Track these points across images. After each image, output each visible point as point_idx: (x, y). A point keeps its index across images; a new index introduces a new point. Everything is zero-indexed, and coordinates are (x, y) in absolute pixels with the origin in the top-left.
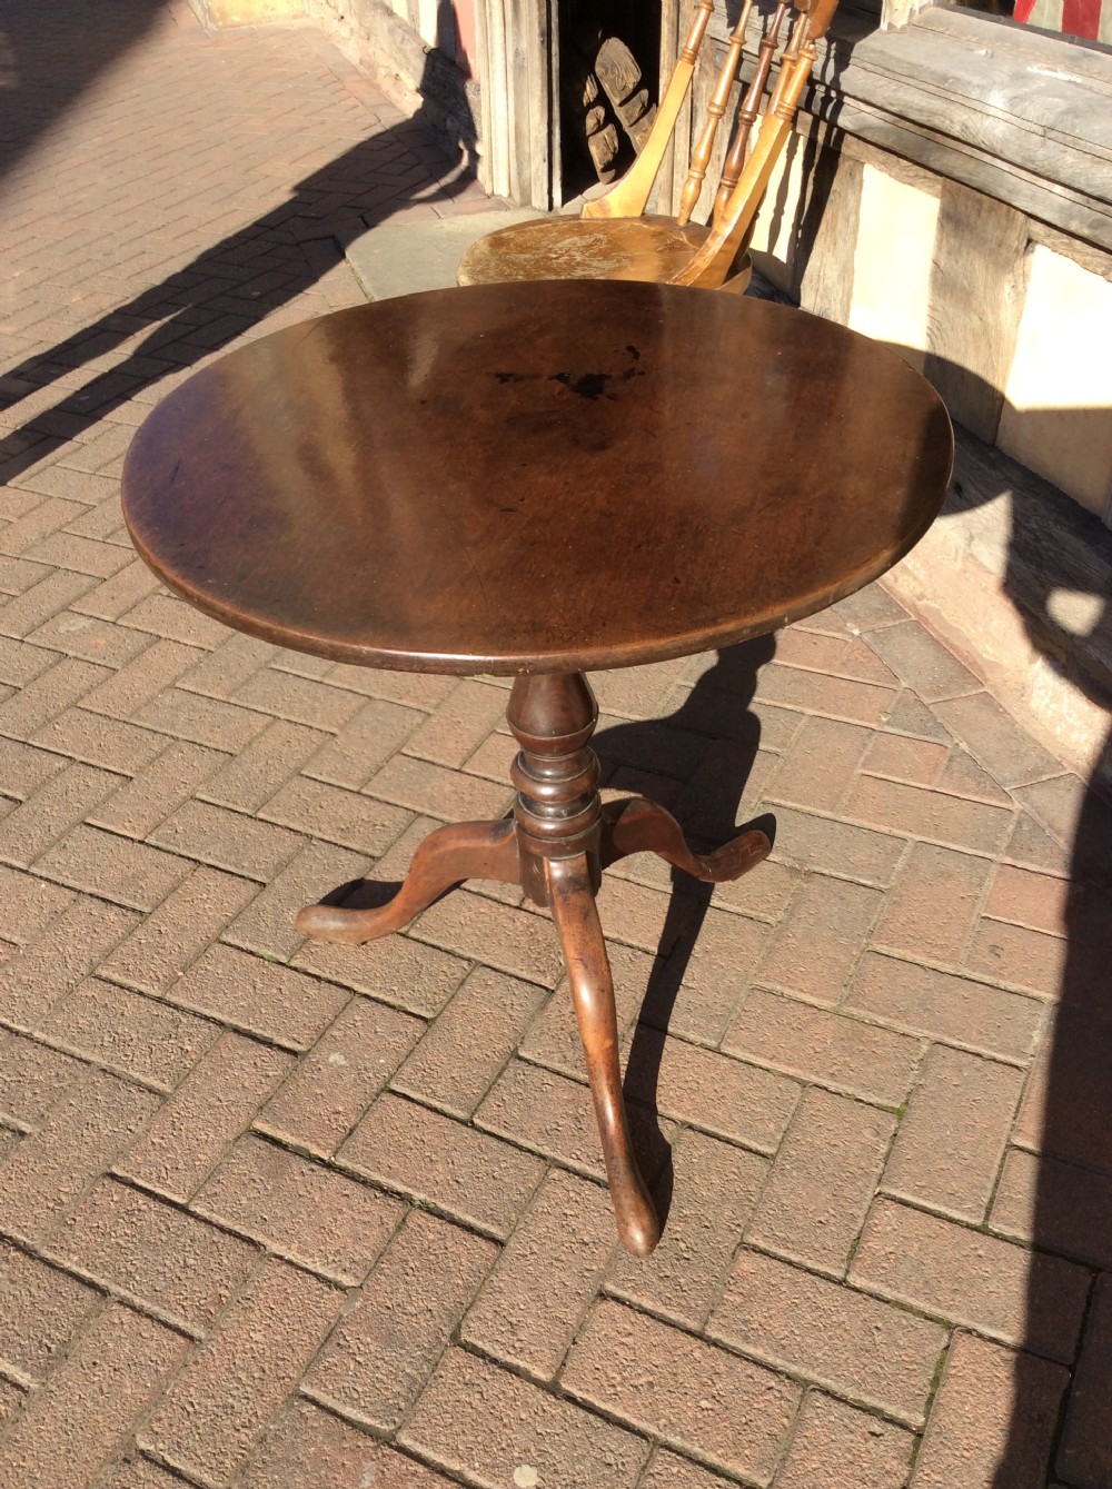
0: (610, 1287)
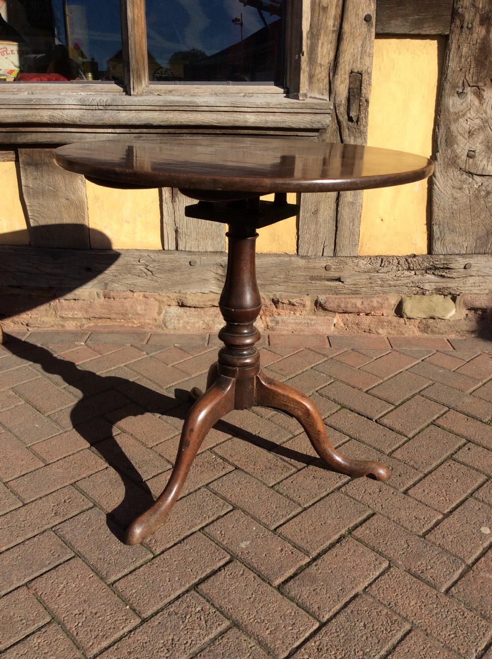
0: (402, 490)
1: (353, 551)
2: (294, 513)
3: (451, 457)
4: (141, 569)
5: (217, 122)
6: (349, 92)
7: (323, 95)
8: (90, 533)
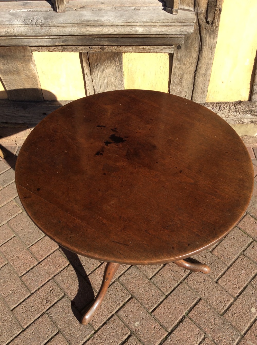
0: (215, 280)
1: (188, 327)
2: (161, 300)
3: (243, 253)
4: (90, 341)
5: (117, 33)
6: (208, 4)
7: (189, 7)
8: (64, 315)
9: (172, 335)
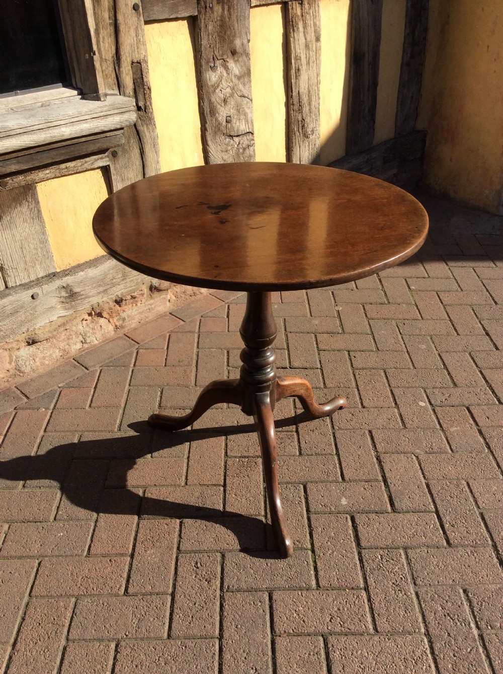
0: (360, 407)
1: (393, 461)
2: (337, 462)
3: (353, 368)
4: (319, 564)
6: (134, 83)
7: (113, 90)
9: (389, 480)
